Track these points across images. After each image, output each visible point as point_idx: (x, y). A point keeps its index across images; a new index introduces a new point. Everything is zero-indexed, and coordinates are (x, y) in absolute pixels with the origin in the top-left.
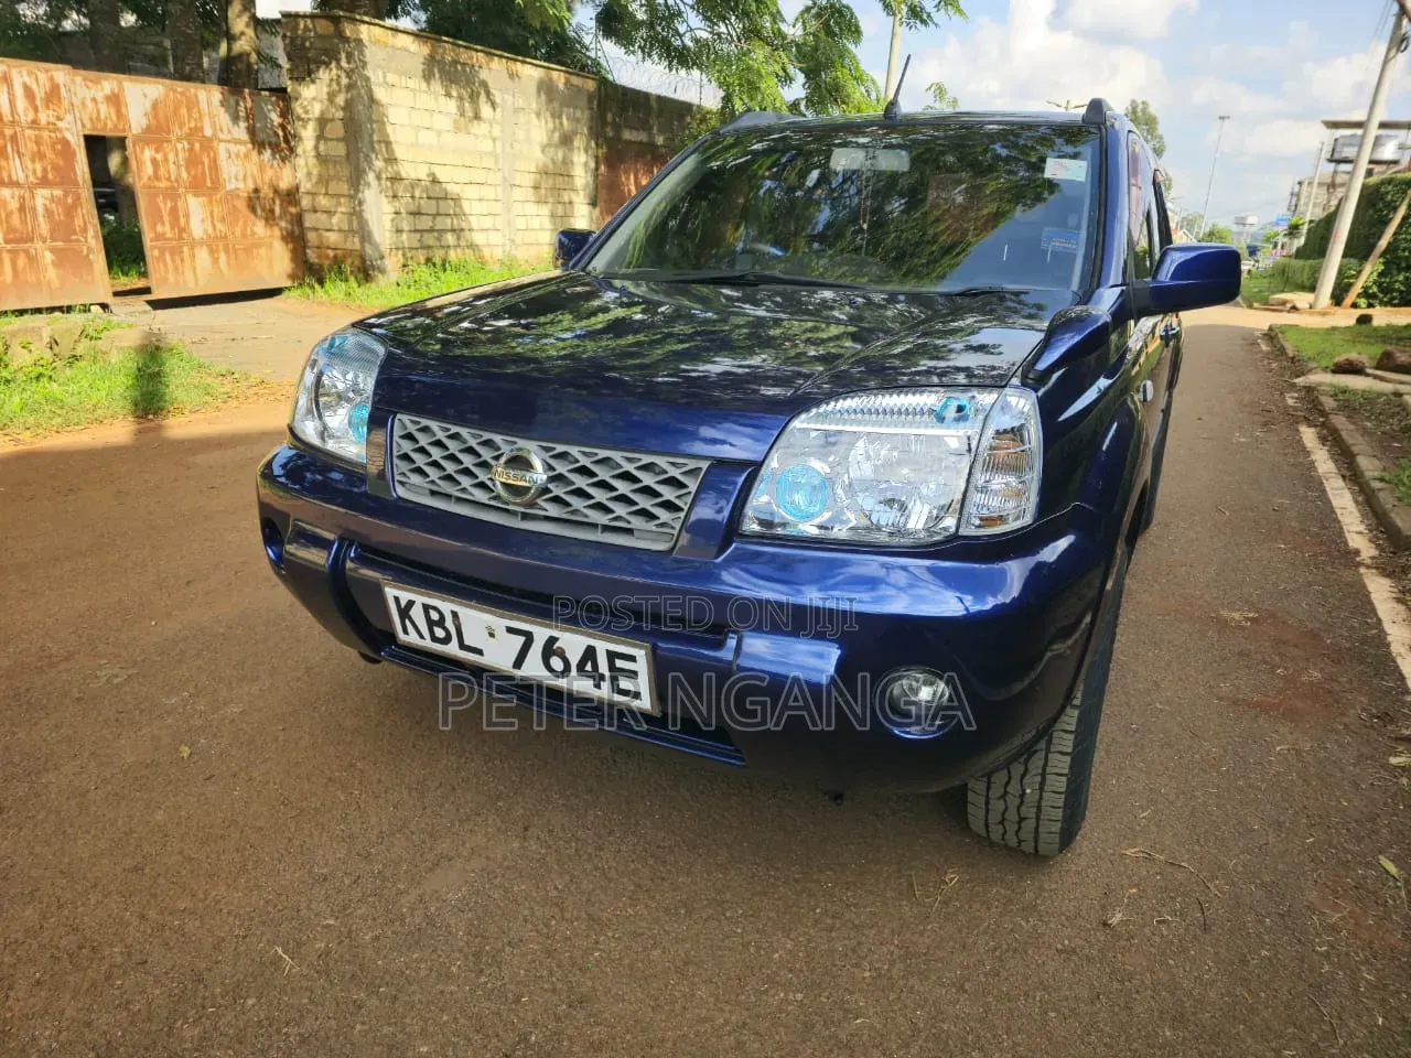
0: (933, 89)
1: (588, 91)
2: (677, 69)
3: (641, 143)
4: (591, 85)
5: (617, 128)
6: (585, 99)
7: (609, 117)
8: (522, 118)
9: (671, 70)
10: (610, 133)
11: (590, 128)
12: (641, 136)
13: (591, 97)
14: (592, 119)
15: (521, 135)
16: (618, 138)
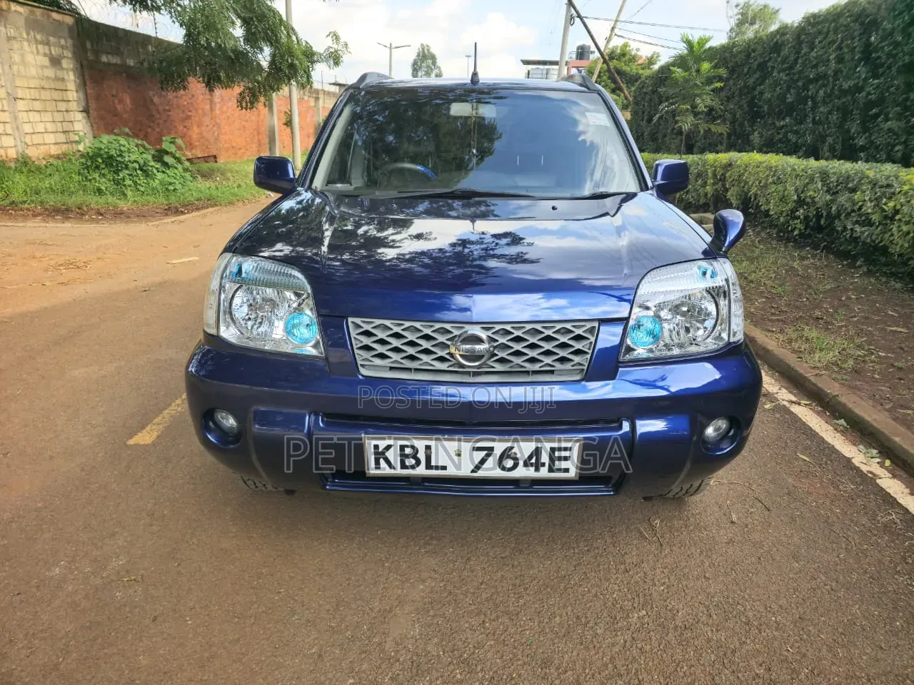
0: (331, 35)
1: (67, 24)
2: (140, 11)
3: (116, 65)
4: (69, 20)
5: (97, 53)
6: (66, 31)
7: (89, 45)
8: (16, 45)
9: (135, 11)
10: (91, 56)
11: (74, 53)
12: (115, 60)
13: (70, 29)
14: (74, 46)
15: (16, 58)
16: (98, 61)
